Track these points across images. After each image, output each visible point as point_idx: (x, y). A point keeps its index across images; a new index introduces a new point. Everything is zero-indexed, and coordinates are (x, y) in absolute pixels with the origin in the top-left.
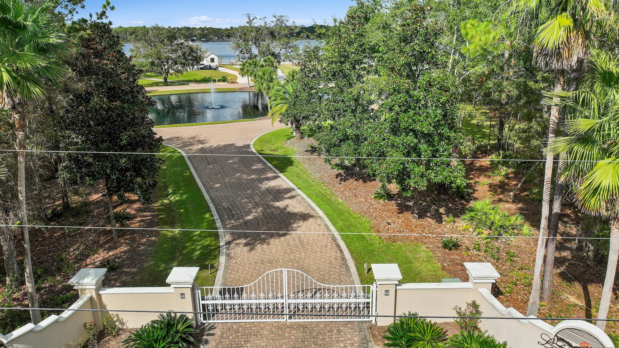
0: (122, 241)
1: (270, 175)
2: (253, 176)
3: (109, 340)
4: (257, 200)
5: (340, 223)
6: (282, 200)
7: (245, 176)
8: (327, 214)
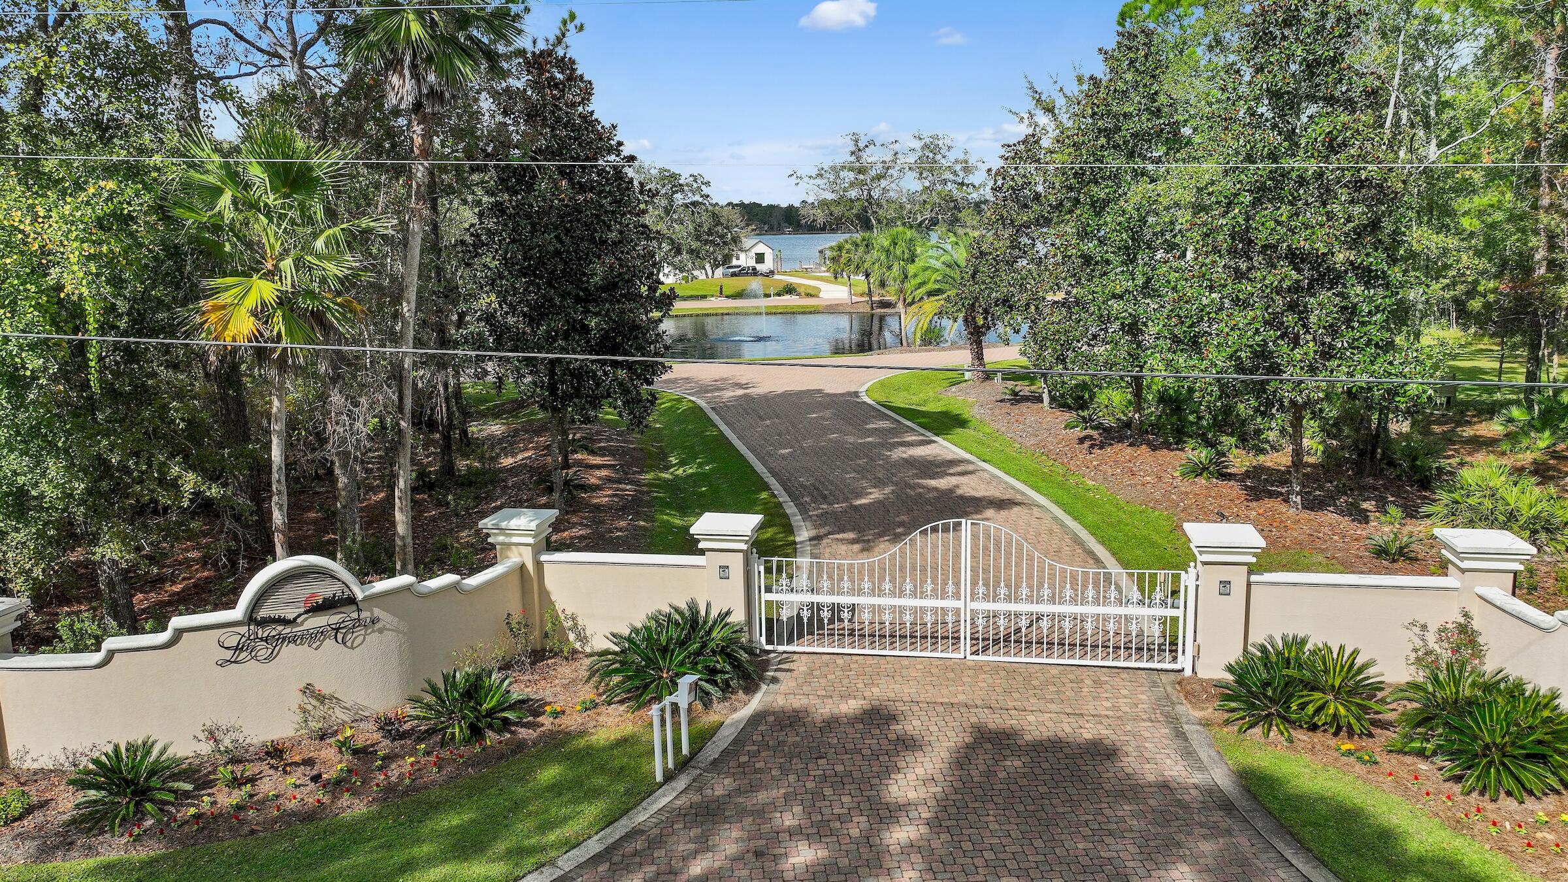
0: (575, 520)
1: (910, 438)
2: (870, 439)
3: (555, 664)
4: (880, 475)
5: (1091, 518)
6: (942, 477)
7: (851, 439)
8: (1057, 503)
